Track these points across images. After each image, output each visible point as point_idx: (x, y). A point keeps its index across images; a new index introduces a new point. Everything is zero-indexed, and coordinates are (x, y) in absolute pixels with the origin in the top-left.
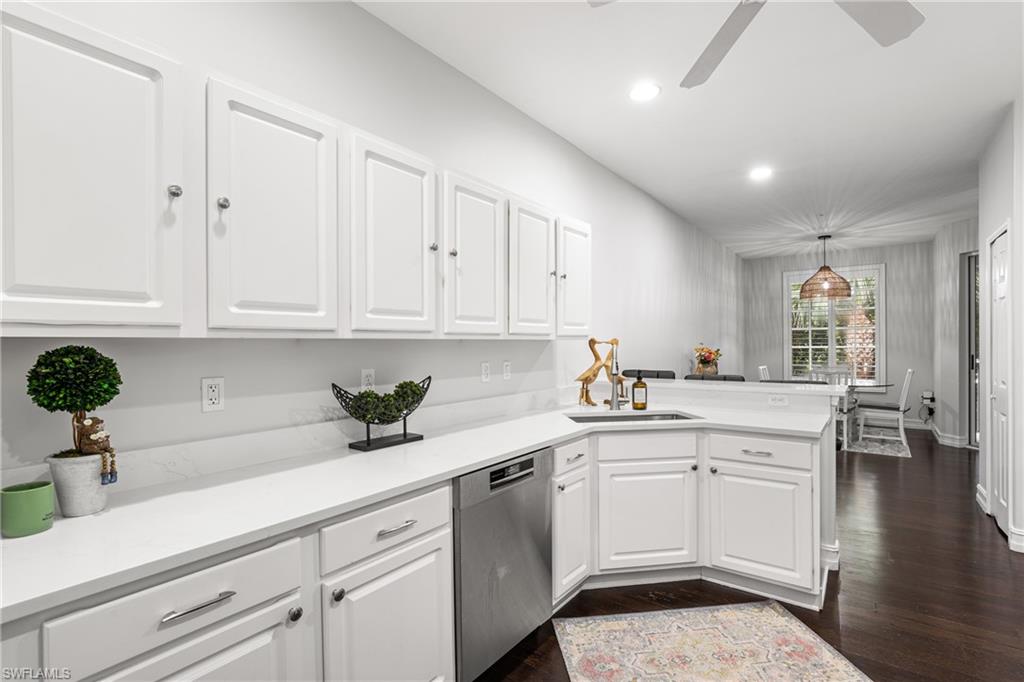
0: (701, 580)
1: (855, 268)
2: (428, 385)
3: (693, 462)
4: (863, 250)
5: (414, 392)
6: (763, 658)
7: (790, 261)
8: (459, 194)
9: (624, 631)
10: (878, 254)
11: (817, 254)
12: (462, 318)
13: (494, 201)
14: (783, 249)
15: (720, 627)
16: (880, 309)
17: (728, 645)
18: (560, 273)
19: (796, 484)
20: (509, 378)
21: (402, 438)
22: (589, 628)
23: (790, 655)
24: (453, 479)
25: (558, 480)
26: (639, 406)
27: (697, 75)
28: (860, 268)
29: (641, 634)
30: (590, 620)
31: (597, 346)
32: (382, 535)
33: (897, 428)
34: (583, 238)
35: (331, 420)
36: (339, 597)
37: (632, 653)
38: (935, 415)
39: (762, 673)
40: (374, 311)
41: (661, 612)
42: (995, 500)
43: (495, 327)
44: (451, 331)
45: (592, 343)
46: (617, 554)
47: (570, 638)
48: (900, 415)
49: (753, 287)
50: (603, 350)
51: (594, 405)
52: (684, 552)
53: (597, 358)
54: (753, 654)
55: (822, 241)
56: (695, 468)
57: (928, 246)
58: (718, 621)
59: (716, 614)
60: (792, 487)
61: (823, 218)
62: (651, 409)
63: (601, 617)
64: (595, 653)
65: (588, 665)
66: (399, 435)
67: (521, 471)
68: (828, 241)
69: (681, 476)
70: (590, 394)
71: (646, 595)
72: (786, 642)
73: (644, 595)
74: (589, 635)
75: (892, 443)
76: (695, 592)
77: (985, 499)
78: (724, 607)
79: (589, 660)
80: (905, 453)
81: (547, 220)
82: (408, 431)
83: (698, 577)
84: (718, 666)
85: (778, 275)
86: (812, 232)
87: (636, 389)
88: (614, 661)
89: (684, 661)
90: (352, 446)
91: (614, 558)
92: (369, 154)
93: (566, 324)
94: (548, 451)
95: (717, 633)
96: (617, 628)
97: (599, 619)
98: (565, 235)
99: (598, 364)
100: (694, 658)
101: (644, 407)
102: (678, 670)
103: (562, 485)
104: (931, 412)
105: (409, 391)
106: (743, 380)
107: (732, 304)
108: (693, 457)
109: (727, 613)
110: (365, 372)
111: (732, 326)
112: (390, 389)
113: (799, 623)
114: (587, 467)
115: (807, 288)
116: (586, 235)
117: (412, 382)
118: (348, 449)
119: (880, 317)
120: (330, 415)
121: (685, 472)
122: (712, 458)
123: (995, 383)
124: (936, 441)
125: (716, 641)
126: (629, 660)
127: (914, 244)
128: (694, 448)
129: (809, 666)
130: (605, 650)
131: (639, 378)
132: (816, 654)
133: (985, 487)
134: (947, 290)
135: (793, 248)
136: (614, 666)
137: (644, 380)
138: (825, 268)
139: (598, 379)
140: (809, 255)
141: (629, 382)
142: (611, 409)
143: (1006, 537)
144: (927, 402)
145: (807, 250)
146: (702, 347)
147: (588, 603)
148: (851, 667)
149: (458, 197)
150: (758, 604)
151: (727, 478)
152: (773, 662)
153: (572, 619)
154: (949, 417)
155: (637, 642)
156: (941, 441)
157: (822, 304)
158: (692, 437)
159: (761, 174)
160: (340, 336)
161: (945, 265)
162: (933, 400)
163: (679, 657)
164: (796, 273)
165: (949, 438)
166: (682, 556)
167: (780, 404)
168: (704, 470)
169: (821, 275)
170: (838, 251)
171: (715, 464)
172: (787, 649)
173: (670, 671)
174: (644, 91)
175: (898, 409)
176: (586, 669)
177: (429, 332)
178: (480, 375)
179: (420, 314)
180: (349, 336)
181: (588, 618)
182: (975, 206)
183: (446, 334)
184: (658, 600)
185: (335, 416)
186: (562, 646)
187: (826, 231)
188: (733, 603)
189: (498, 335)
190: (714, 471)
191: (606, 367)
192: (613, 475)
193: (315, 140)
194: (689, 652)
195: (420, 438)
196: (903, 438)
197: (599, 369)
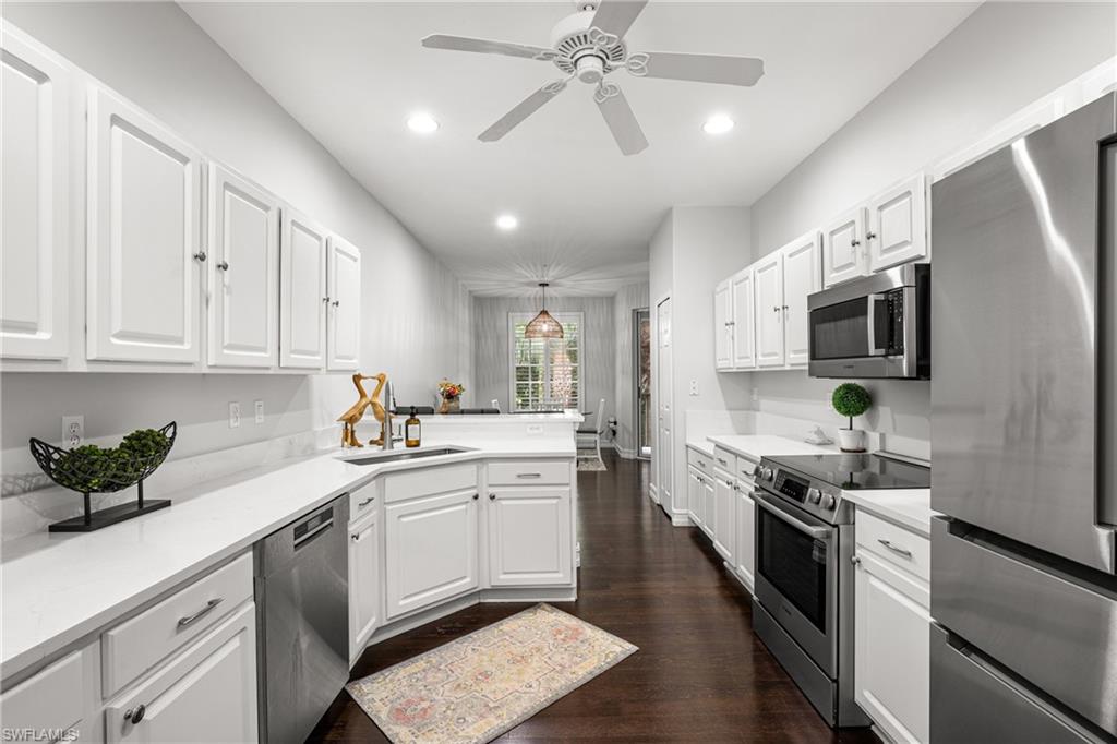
0: (479, 604)
1: (563, 314)
2: (174, 433)
3: (474, 492)
4: (570, 298)
5: (158, 444)
6: (547, 650)
7: (514, 303)
8: (228, 193)
9: (424, 670)
10: (578, 303)
11: (535, 298)
12: (230, 347)
13: (267, 209)
14: (511, 291)
15: (507, 638)
16: (580, 349)
17: (518, 650)
18: (332, 300)
19: (558, 498)
20: (262, 420)
21: (136, 509)
22: (387, 680)
23: (564, 640)
24: (254, 544)
25: (352, 529)
26: (414, 443)
27: (494, 133)
28: (567, 314)
29: (442, 667)
30: (386, 672)
31: (362, 381)
32: (182, 624)
33: (595, 448)
34: (352, 261)
35: (11, 494)
36: (137, 717)
37: (439, 686)
38: (617, 435)
39: (549, 662)
40: (122, 335)
41: (453, 642)
42: (662, 492)
43: (264, 359)
44: (219, 363)
45: (357, 379)
46: (406, 597)
47: (370, 697)
48: (597, 437)
49: (483, 325)
50: (369, 386)
51: (360, 446)
52: (468, 580)
53: (363, 395)
54: (538, 650)
55: (541, 288)
56: (476, 497)
57: (611, 300)
58: (504, 633)
59: (501, 628)
60: (555, 501)
61: (545, 269)
62: (425, 445)
63: (397, 666)
64: (403, 701)
65: (399, 714)
66: (132, 504)
67: (322, 522)
68: (546, 288)
69: (464, 507)
70: (356, 434)
71: (434, 631)
72: (559, 632)
73: (432, 633)
74: (390, 686)
75: (593, 460)
76: (478, 616)
77: (655, 493)
78: (506, 620)
79: (398, 710)
80: (603, 468)
81: (319, 238)
82: (146, 497)
83: (477, 602)
84: (514, 669)
85: (504, 314)
86: (535, 279)
87: (409, 427)
88: (423, 700)
89: (487, 675)
90: (53, 529)
91: (402, 603)
92: (115, 120)
93: (337, 357)
94: (343, 497)
95: (506, 643)
96: (417, 670)
97: (394, 668)
98: (336, 256)
99: (364, 402)
100: (494, 670)
101: (417, 444)
102: (483, 685)
103: (355, 534)
104: (614, 433)
105: (151, 443)
106: (498, 412)
107: (466, 339)
108: (474, 487)
109: (509, 625)
110: (67, 420)
111: (466, 361)
112: (113, 442)
113: (564, 614)
114: (375, 512)
115: (531, 329)
116: (355, 260)
117: (151, 431)
118: (48, 533)
119: (580, 356)
120: (10, 487)
121: (467, 502)
122: (490, 486)
123: (661, 408)
124: (618, 455)
125: (507, 650)
126: (437, 694)
127: (602, 298)
128: (475, 478)
129: (578, 643)
130: (411, 694)
131: (412, 415)
132: (581, 633)
133: (655, 484)
134: (624, 337)
135: (515, 292)
136: (425, 705)
137: (417, 416)
138: (544, 313)
139: (364, 418)
140: (529, 298)
141: (400, 420)
142: (384, 449)
143: (670, 518)
144: (612, 425)
145: (527, 294)
146: (445, 382)
147: (378, 659)
148: (606, 634)
149: (226, 197)
150: (532, 609)
151: (504, 502)
152: (554, 650)
153: (366, 678)
154: (627, 437)
155: (439, 675)
156: (622, 455)
157: (539, 343)
158: (473, 468)
159: (507, 223)
160: (70, 369)
161: (623, 317)
162: (615, 423)
163: (480, 674)
164: (519, 314)
165: (627, 453)
166: (464, 584)
167: (536, 431)
168: (484, 498)
169: (541, 318)
170: (551, 298)
171: (492, 491)
172: (562, 636)
173: (477, 688)
174: (422, 123)
175: (595, 432)
176: (398, 719)
177: (190, 364)
178: (229, 418)
179: (180, 341)
180: (83, 368)
181: (383, 671)
182: (647, 274)
183: (211, 367)
184: (446, 633)
185: (17, 489)
186: (365, 708)
187: (545, 280)
188: (512, 614)
189: (267, 368)
190: (492, 498)
191: (374, 404)
192: (400, 517)
193: (35, 82)
194: (487, 666)
195: (167, 504)
196: (599, 456)
197: (365, 407)
